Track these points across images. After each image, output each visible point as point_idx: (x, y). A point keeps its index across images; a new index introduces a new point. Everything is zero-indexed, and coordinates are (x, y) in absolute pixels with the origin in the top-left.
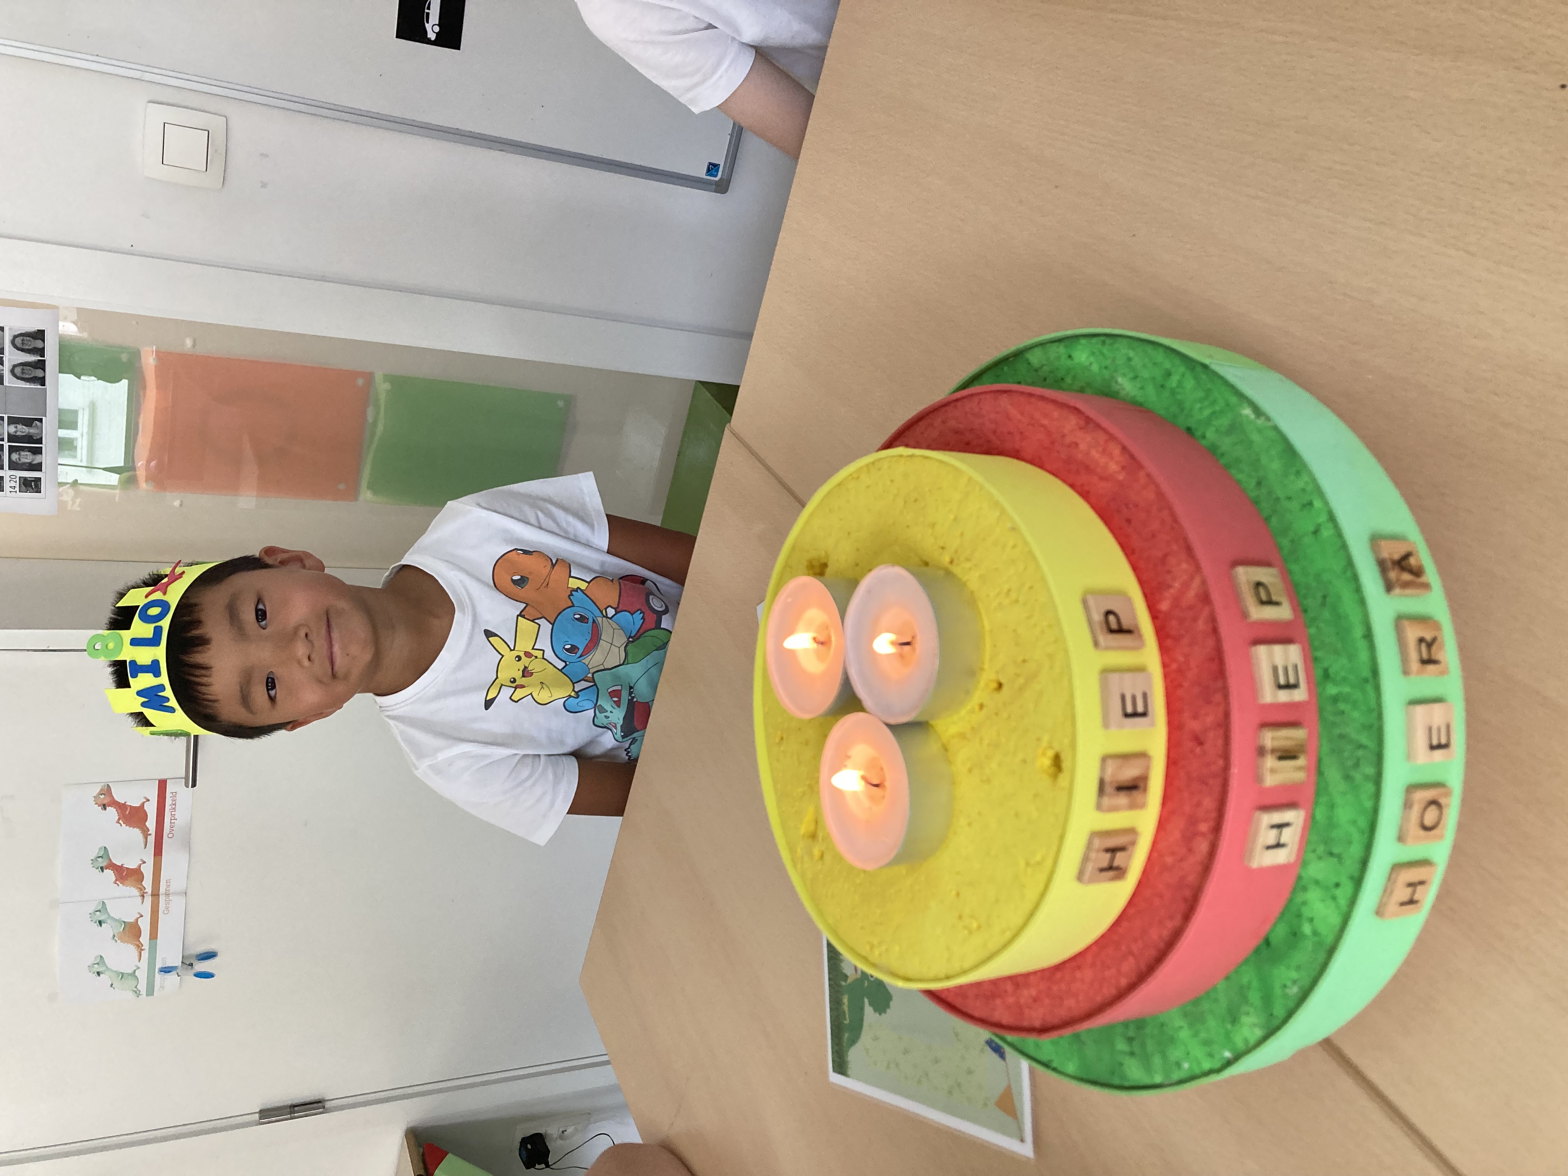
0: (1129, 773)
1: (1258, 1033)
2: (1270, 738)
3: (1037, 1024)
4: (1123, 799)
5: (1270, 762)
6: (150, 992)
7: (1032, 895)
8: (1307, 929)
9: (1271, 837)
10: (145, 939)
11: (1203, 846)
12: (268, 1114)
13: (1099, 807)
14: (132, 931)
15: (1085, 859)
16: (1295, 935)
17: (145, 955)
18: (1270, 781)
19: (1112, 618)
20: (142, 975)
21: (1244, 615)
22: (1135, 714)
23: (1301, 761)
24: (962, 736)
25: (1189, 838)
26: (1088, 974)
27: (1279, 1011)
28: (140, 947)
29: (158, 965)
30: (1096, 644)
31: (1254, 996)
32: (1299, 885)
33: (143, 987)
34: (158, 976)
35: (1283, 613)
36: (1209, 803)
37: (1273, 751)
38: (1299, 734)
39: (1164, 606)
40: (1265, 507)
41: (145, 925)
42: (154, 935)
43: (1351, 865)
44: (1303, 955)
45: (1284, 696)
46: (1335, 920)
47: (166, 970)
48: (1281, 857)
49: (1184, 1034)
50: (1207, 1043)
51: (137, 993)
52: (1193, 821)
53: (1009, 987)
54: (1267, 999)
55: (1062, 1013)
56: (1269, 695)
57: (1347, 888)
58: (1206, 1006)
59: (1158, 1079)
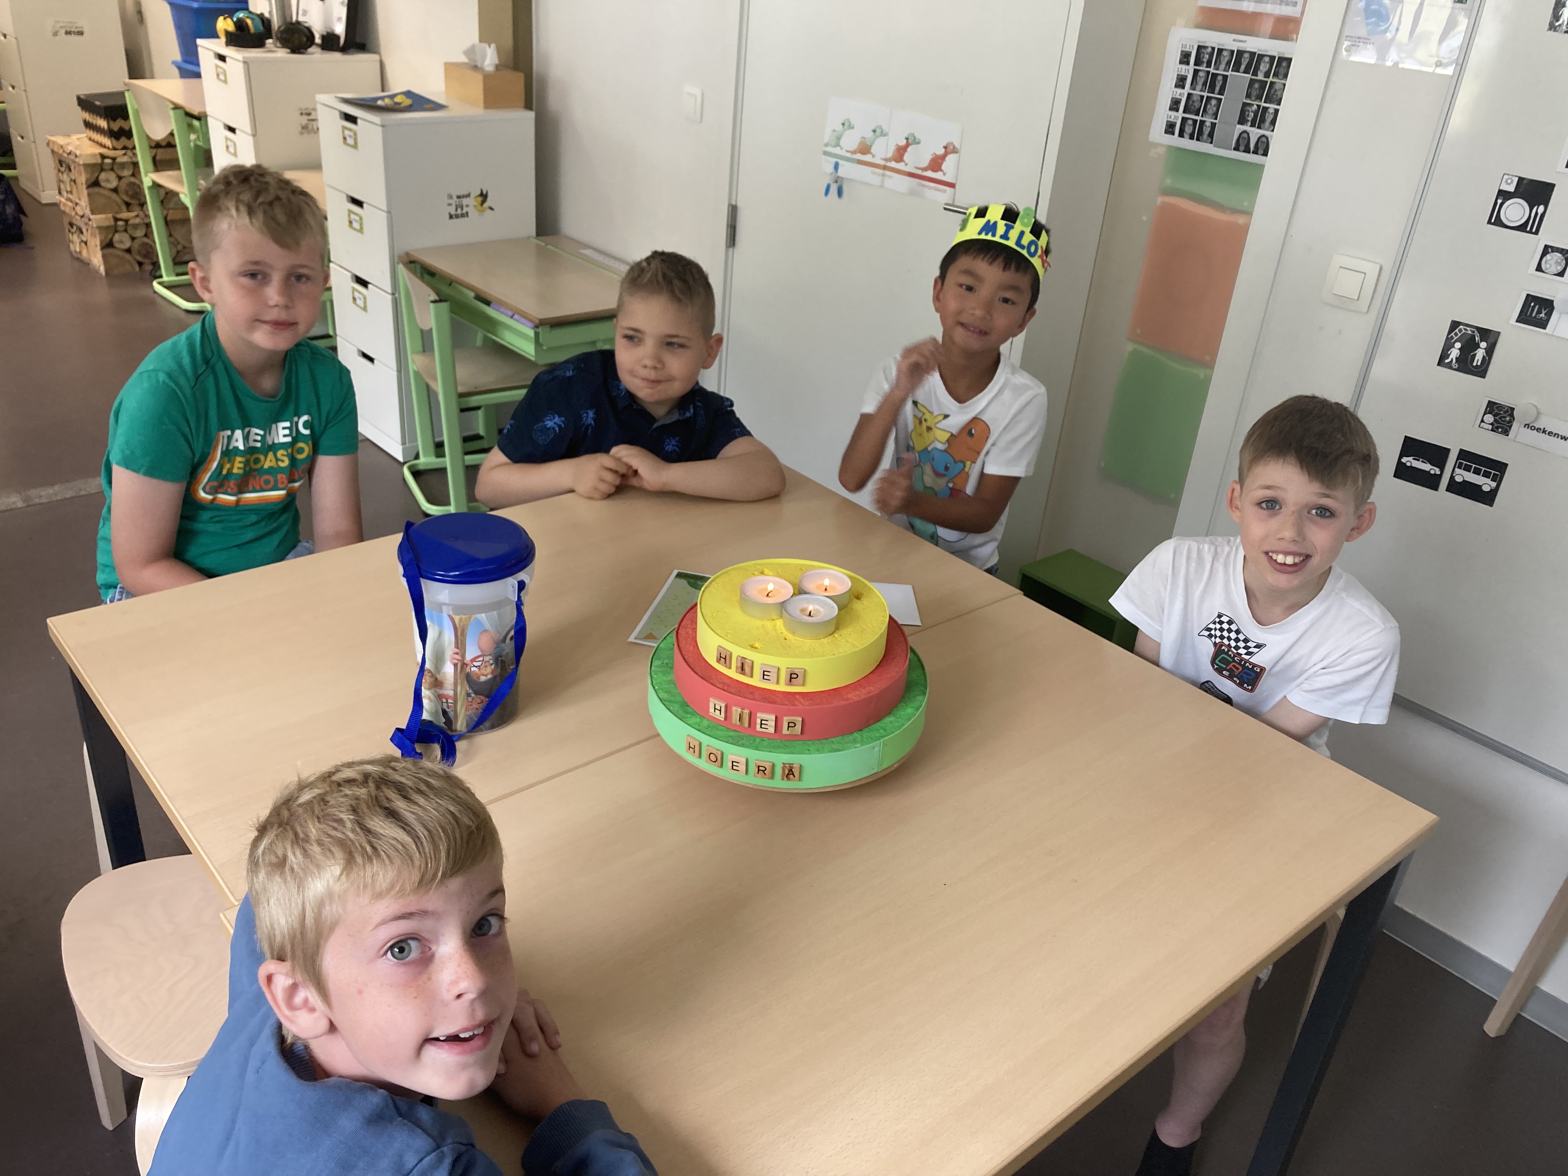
0: (747, 669)
1: (661, 697)
2: (746, 712)
3: (679, 632)
4: (740, 665)
5: (739, 710)
6: (826, 153)
7: (718, 632)
8: (689, 716)
9: (718, 707)
10: (859, 156)
11: (720, 686)
12: (733, 211)
13: (738, 656)
14: (865, 149)
15: (724, 649)
16: (688, 713)
17: (849, 155)
18: (734, 708)
19: (795, 676)
20: (837, 151)
21: (786, 715)
22: (764, 675)
23: (738, 723)
24: (775, 625)
25: (723, 683)
26: (691, 648)
27: (665, 703)
28: (854, 152)
29: (841, 162)
30: (788, 668)
31: (672, 698)
32: (702, 717)
33: (829, 149)
34: (834, 160)
35: (785, 731)
36: (732, 691)
37: (742, 712)
38: (746, 724)
39: (797, 696)
40: (824, 741)
41: (867, 158)
42: (860, 162)
43: (705, 731)
44: (681, 713)
45: (759, 721)
46: (689, 722)
47: (836, 166)
48: (712, 710)
49: (665, 678)
50: (661, 684)
51: (826, 145)
52: (728, 685)
53: (694, 627)
54: (670, 701)
55: (681, 639)
56: (760, 715)
57: (698, 727)
58: (673, 686)
59: (653, 668)
